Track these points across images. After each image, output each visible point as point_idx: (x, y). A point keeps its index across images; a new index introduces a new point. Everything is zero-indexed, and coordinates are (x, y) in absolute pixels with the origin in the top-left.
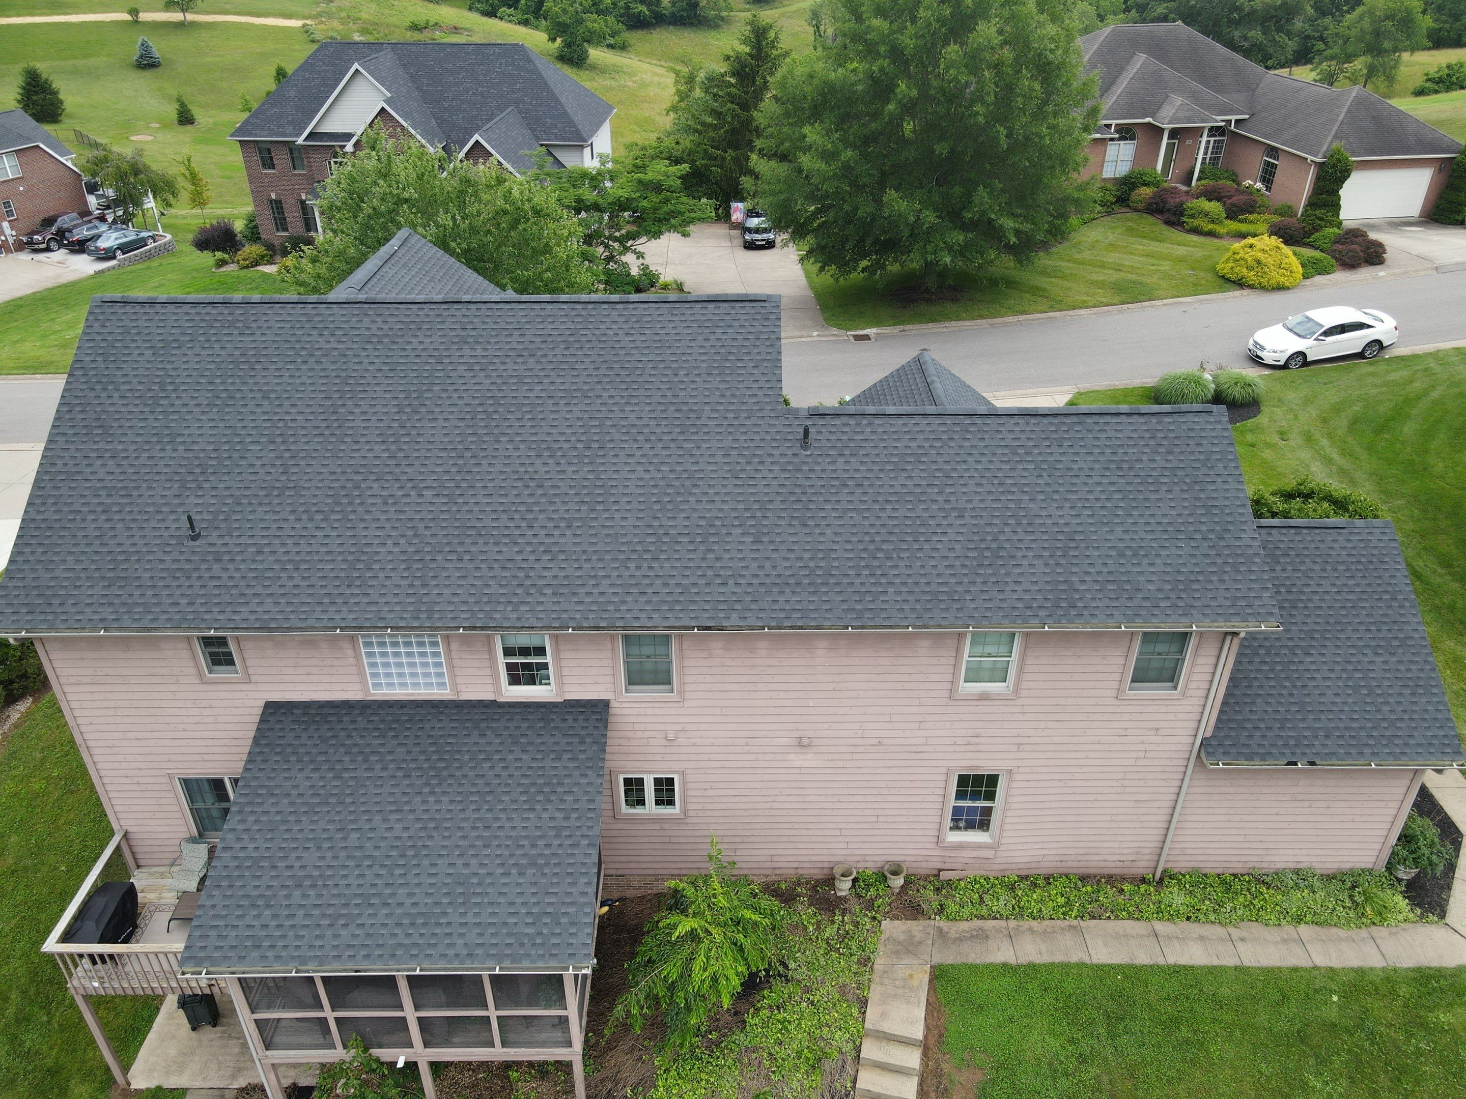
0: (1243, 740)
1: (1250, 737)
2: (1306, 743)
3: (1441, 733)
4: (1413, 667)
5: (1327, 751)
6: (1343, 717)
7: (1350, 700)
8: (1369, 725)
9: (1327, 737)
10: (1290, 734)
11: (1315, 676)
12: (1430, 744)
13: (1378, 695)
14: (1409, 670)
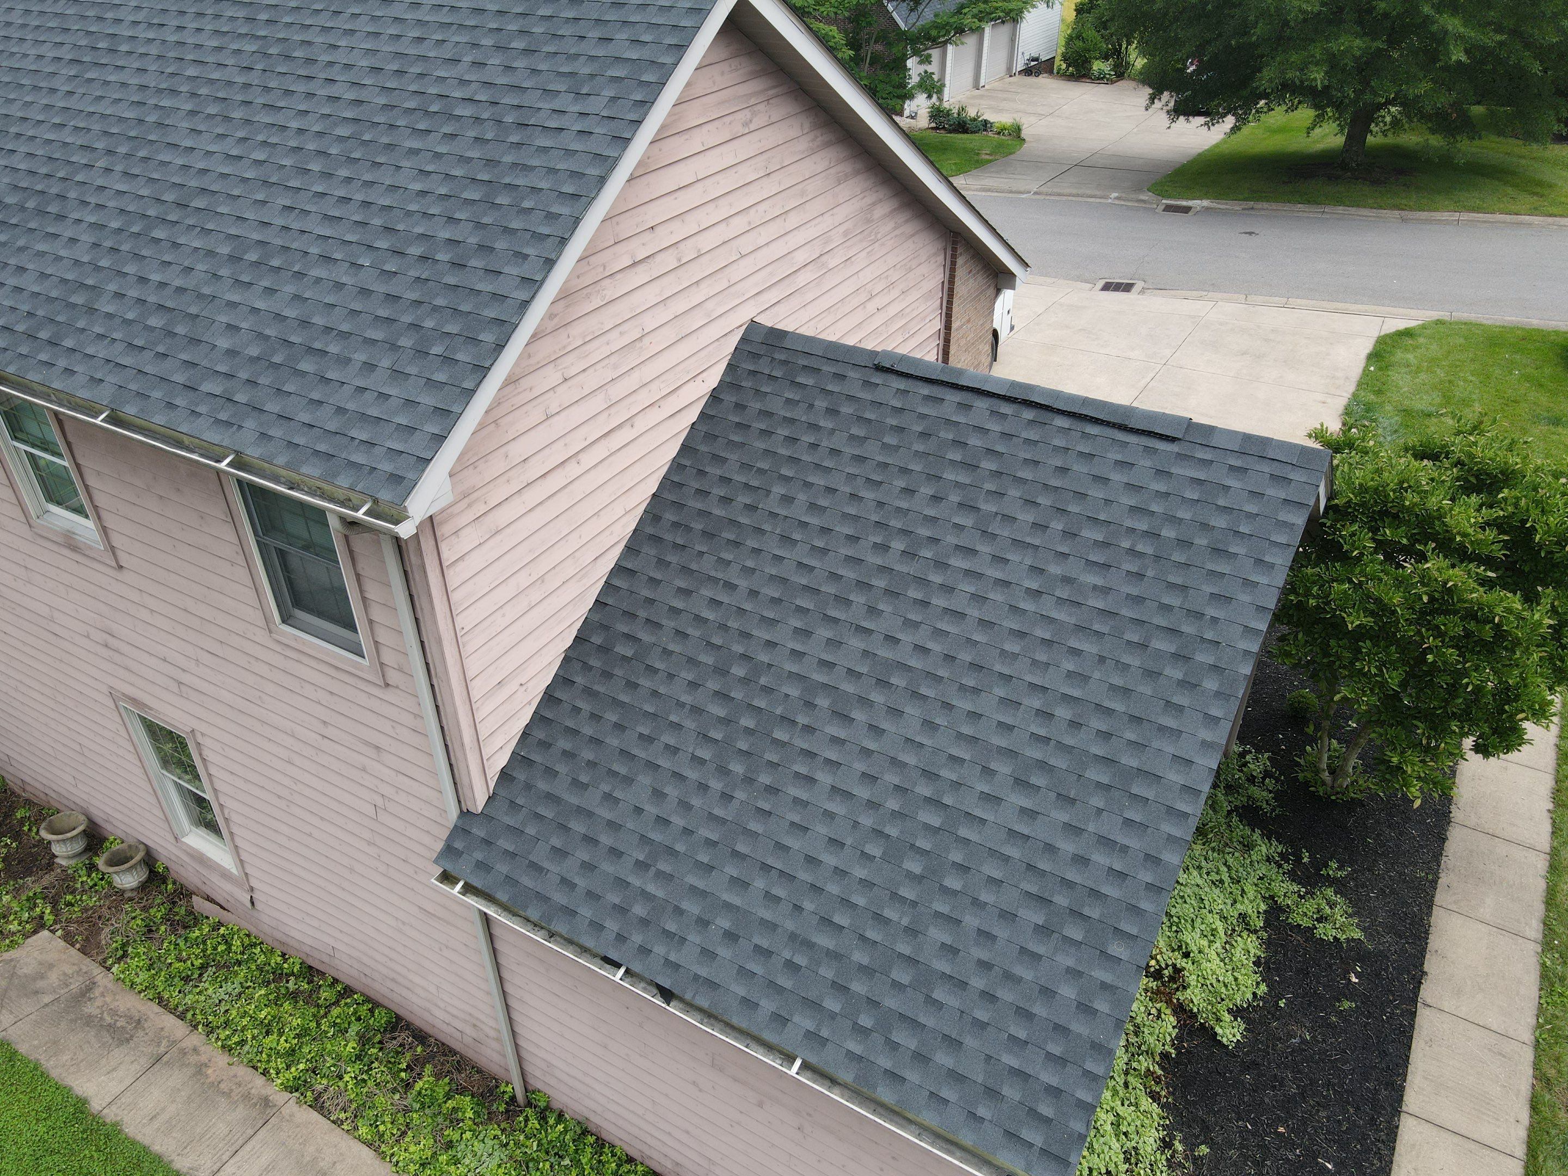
0: (540, 855)
1: (560, 853)
2: (672, 927)
3: (1049, 1077)
4: (1100, 858)
5: (703, 972)
6: (808, 905)
7: (859, 872)
8: (860, 957)
9: (731, 937)
10: (651, 888)
11: (819, 776)
12: (992, 1093)
13: (945, 890)
14: (1081, 861)
